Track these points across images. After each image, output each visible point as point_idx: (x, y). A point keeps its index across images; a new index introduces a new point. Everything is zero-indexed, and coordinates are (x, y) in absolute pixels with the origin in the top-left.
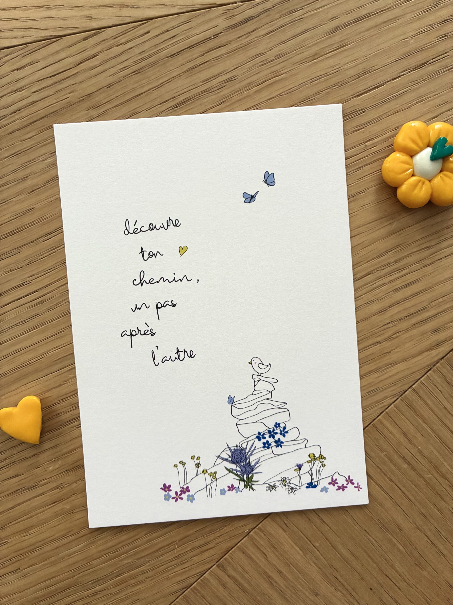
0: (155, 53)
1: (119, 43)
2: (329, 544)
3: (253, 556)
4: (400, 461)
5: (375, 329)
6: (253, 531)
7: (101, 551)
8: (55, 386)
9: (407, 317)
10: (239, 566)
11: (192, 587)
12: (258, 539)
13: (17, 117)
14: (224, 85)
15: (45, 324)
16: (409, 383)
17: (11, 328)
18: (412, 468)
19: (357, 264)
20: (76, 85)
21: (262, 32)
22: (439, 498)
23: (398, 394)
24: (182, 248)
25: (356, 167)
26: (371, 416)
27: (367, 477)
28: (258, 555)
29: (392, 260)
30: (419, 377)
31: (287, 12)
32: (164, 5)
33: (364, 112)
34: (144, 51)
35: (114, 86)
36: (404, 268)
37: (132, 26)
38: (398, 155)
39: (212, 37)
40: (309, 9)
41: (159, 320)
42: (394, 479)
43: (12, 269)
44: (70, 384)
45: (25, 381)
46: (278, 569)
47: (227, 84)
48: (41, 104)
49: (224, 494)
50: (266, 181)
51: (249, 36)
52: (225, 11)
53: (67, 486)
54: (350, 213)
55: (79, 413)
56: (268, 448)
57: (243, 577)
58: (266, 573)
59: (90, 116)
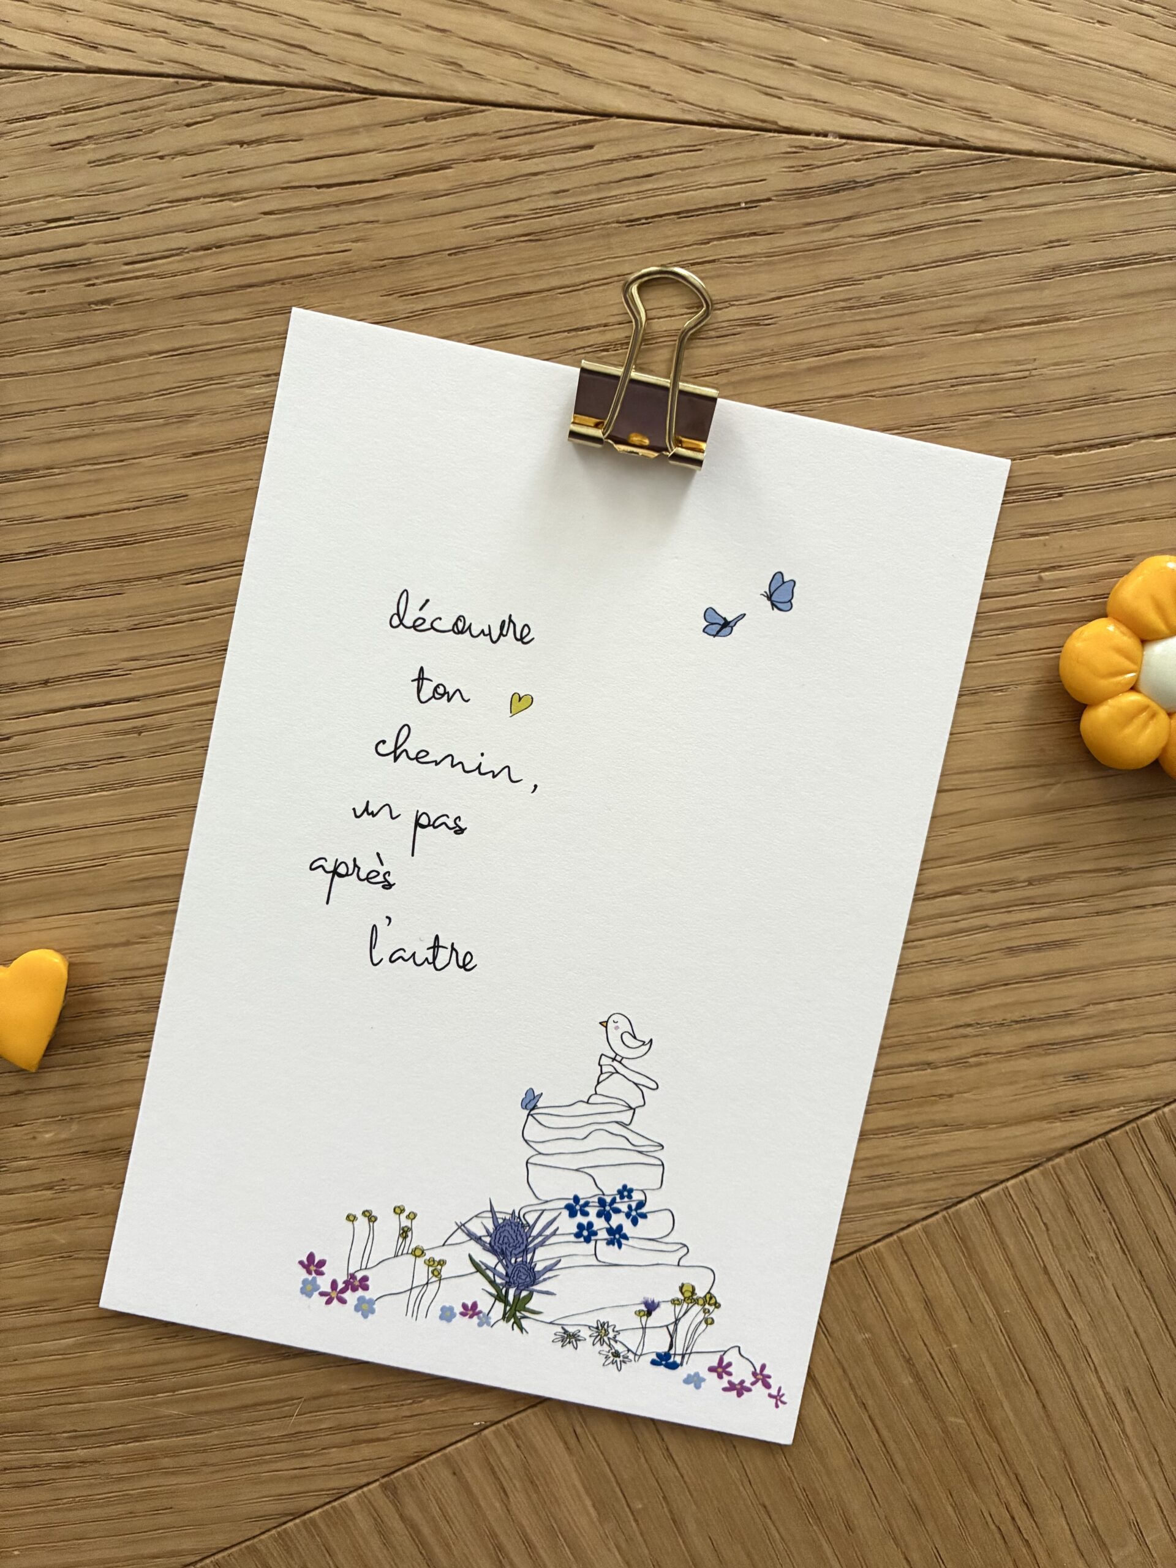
0: (592, 204)
1: (513, 153)
2: (668, 1514)
3: (475, 1490)
4: (897, 1365)
5: (932, 1029)
6: (493, 1428)
7: (111, 1369)
8: (116, 941)
9: (1017, 1022)
10: (434, 1502)
11: (307, 1516)
12: (499, 1450)
13: (208, 262)
14: (739, 329)
15: (132, 786)
16: (973, 1184)
17: (48, 769)
18: (921, 1391)
19: (935, 859)
20: (376, 225)
21: (870, 226)
22: (966, 1480)
23: (941, 1202)
24: (520, 699)
25: (1002, 625)
26: (858, 1235)
27: (806, 1380)
28: (488, 1489)
29: (1023, 875)
30: (1003, 1177)
31: (946, 195)
32: (647, 88)
33: (1060, 495)
34: (567, 191)
35: (469, 254)
36: (1045, 904)
37: (555, 120)
38: (1111, 628)
39: (743, 205)
40: (1002, 201)
41: (413, 855)
42: (870, 1403)
43: (91, 628)
44: (154, 946)
45: (47, 909)
46: (525, 1535)
47: (744, 329)
48: (276, 249)
49: (449, 1320)
50: (771, 595)
51: (833, 227)
52: (794, 150)
53: (75, 1190)
54: (955, 732)
55: (154, 1024)
56: (587, 1240)
57: (437, 1531)
58: (494, 1536)
59: (387, 310)
